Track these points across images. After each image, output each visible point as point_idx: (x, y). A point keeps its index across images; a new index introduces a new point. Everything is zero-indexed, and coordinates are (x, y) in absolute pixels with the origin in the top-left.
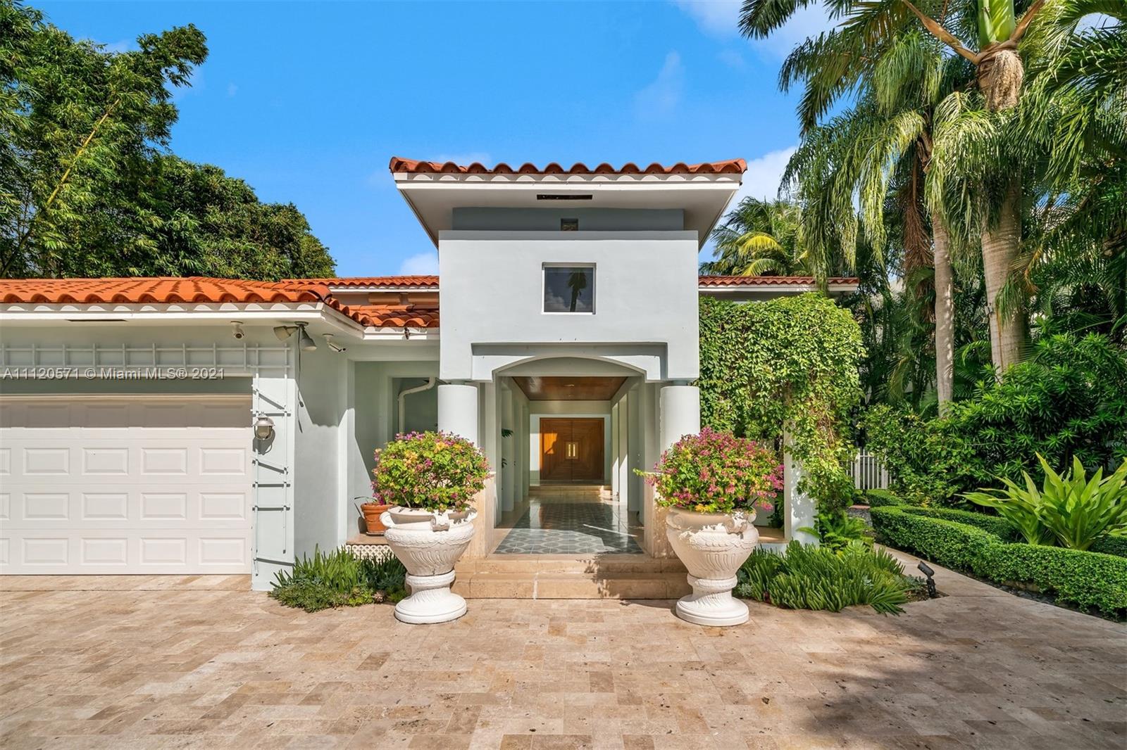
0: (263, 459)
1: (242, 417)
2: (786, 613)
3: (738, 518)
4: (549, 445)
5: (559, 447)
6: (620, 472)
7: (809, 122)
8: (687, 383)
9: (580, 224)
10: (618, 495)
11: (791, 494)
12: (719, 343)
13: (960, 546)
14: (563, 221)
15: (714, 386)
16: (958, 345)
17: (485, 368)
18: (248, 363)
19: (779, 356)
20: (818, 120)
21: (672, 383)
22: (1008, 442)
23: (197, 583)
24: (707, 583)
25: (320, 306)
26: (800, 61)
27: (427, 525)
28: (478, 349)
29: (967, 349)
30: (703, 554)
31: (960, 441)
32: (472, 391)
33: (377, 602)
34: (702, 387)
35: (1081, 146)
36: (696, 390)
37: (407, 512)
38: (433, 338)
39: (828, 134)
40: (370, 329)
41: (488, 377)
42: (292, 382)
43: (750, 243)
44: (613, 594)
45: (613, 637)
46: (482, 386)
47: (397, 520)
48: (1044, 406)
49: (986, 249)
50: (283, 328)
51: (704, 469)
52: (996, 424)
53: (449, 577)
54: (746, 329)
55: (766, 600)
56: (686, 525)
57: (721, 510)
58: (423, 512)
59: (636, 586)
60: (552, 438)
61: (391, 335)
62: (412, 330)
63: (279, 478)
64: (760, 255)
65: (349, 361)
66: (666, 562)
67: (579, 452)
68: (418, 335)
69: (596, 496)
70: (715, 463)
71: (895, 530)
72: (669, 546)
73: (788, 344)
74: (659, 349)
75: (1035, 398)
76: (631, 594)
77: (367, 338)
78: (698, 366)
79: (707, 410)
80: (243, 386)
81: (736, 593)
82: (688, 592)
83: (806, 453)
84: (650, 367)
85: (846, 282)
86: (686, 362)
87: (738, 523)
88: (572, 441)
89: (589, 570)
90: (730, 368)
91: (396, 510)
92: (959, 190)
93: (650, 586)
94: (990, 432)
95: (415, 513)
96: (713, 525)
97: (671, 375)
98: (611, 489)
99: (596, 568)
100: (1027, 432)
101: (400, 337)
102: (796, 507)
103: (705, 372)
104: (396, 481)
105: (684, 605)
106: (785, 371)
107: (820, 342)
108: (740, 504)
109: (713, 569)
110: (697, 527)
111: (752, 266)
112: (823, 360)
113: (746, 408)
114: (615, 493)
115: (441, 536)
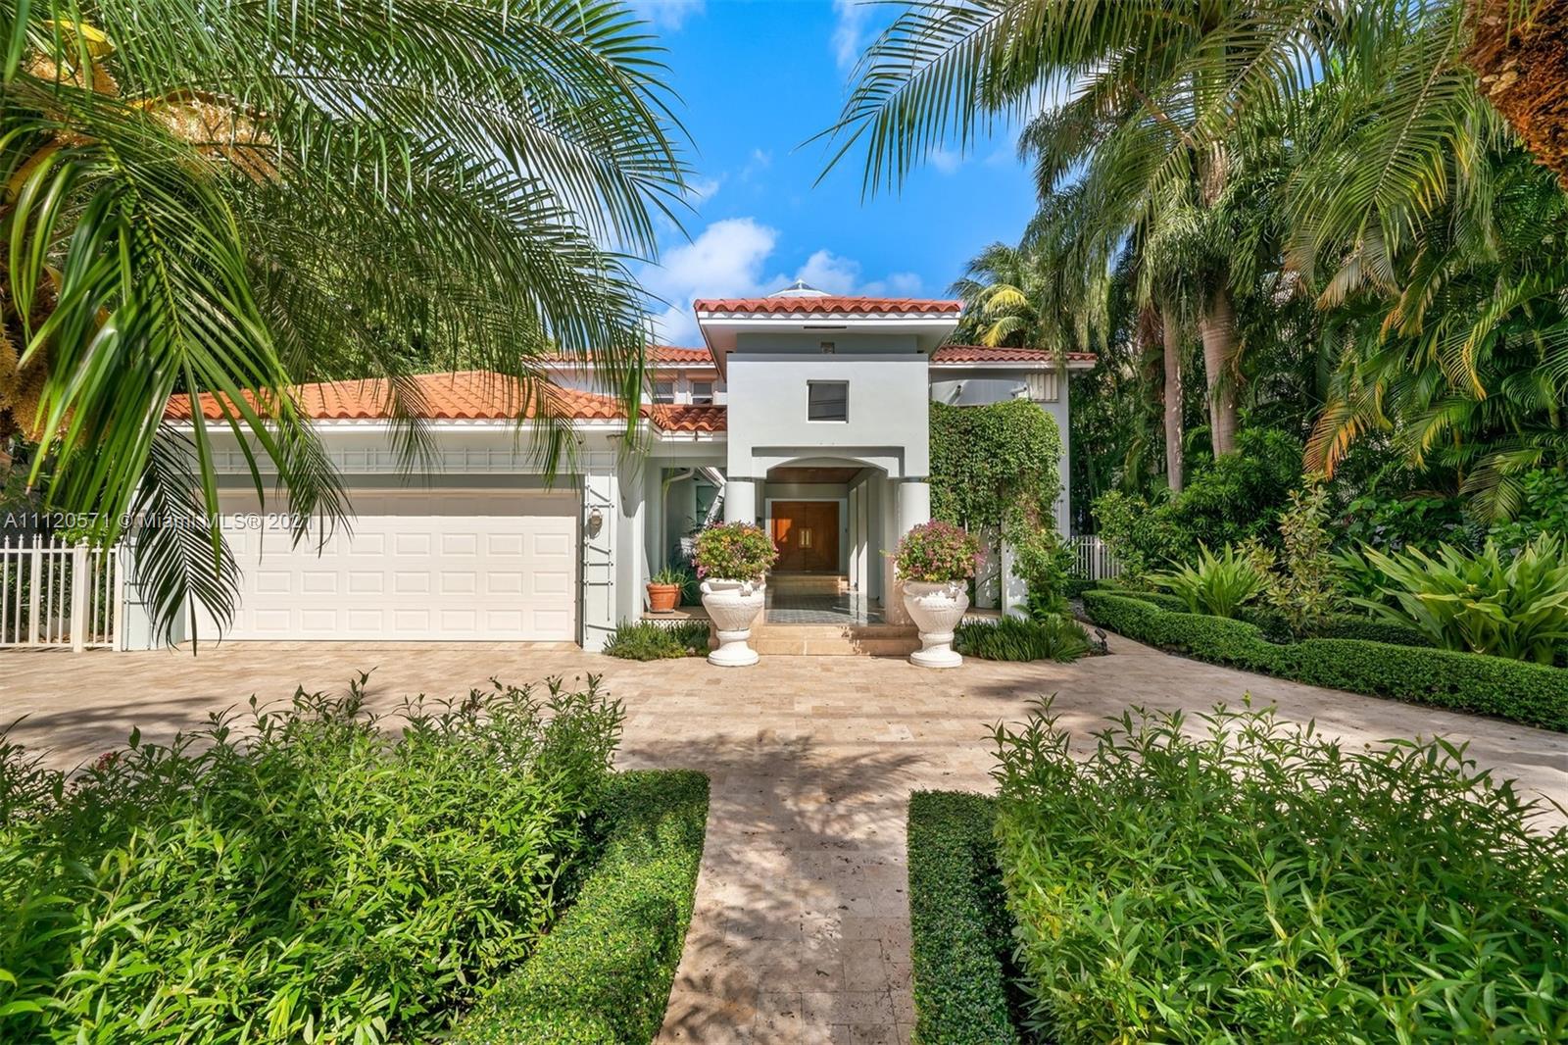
0: (593, 543)
3: (953, 587)
4: (782, 532)
5: (793, 534)
6: (858, 564)
7: (1046, 188)
8: (920, 480)
9: (837, 347)
10: (856, 585)
11: (1007, 574)
12: (946, 444)
13: (1137, 619)
14: (823, 344)
15: (941, 482)
16: (1186, 428)
17: (761, 467)
18: (583, 463)
19: (995, 456)
20: (1055, 187)
21: (909, 480)
22: (1217, 529)
23: (534, 646)
24: (932, 637)
25: (646, 420)
26: (1038, 133)
27: (736, 592)
28: (757, 451)
29: (1195, 431)
30: (928, 613)
31: (1176, 528)
32: (753, 487)
33: (690, 655)
34: (932, 483)
35: (1253, 263)
36: (926, 486)
37: (722, 581)
38: (721, 440)
39: (1062, 202)
40: (667, 433)
42: (615, 480)
43: (996, 298)
44: (864, 651)
45: (866, 673)
46: (757, 481)
47: (713, 588)
48: (1243, 496)
49: (1206, 336)
51: (929, 550)
52: (1205, 511)
53: (746, 634)
54: (967, 432)
55: (977, 655)
56: (917, 593)
57: (941, 580)
58: (733, 582)
59: (880, 644)
60: (785, 524)
61: (683, 437)
62: (700, 433)
63: (604, 559)
64: (1005, 313)
66: (904, 629)
67: (813, 541)
68: (705, 438)
69: (835, 587)
70: (937, 547)
71: (1098, 610)
72: (906, 614)
73: (1001, 446)
74: (898, 452)
75: (1235, 487)
76: (878, 652)
78: (927, 464)
79: (936, 503)
80: (576, 482)
81: (955, 648)
82: (920, 647)
83: (1018, 538)
84: (890, 466)
85: (1083, 358)
86: (919, 462)
87: (953, 589)
88: (805, 527)
89: (845, 635)
90: (956, 466)
91: (714, 580)
92: (1176, 280)
93: (892, 645)
94: (1201, 521)
95: (728, 582)
96: (936, 591)
97: (907, 474)
98: (848, 580)
99: (850, 633)
100: (1230, 520)
101: (690, 439)
102: (1011, 587)
103: (935, 469)
104: (715, 558)
105: (916, 655)
106: (999, 469)
107: (1028, 445)
108: (954, 577)
109: (936, 626)
110: (926, 594)
111: (997, 326)
112: (1030, 459)
113: (968, 500)
114: (852, 584)
115: (746, 600)
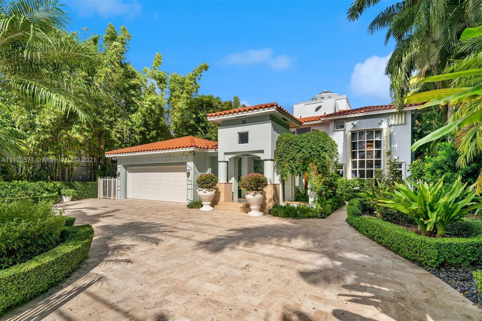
0: (188, 179)
1: (184, 170)
2: (274, 217)
9: (247, 122)
14: (243, 121)
17: (227, 158)
18: (186, 159)
21: (266, 160)
25: (194, 147)
28: (226, 154)
32: (225, 164)
36: (272, 161)
40: (209, 150)
41: (228, 160)
42: (193, 163)
46: (227, 162)
50: (190, 152)
58: (202, 189)
62: (217, 149)
63: (191, 183)
65: (209, 156)
74: (262, 152)
77: (209, 152)
80: (185, 164)
101: (215, 151)
